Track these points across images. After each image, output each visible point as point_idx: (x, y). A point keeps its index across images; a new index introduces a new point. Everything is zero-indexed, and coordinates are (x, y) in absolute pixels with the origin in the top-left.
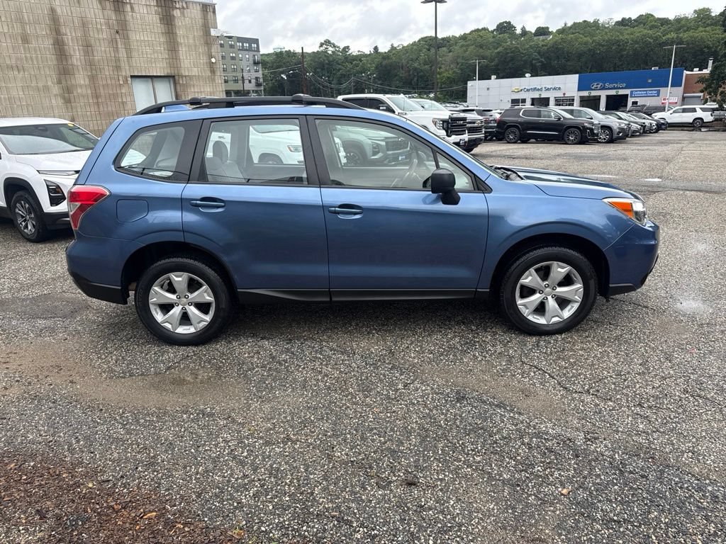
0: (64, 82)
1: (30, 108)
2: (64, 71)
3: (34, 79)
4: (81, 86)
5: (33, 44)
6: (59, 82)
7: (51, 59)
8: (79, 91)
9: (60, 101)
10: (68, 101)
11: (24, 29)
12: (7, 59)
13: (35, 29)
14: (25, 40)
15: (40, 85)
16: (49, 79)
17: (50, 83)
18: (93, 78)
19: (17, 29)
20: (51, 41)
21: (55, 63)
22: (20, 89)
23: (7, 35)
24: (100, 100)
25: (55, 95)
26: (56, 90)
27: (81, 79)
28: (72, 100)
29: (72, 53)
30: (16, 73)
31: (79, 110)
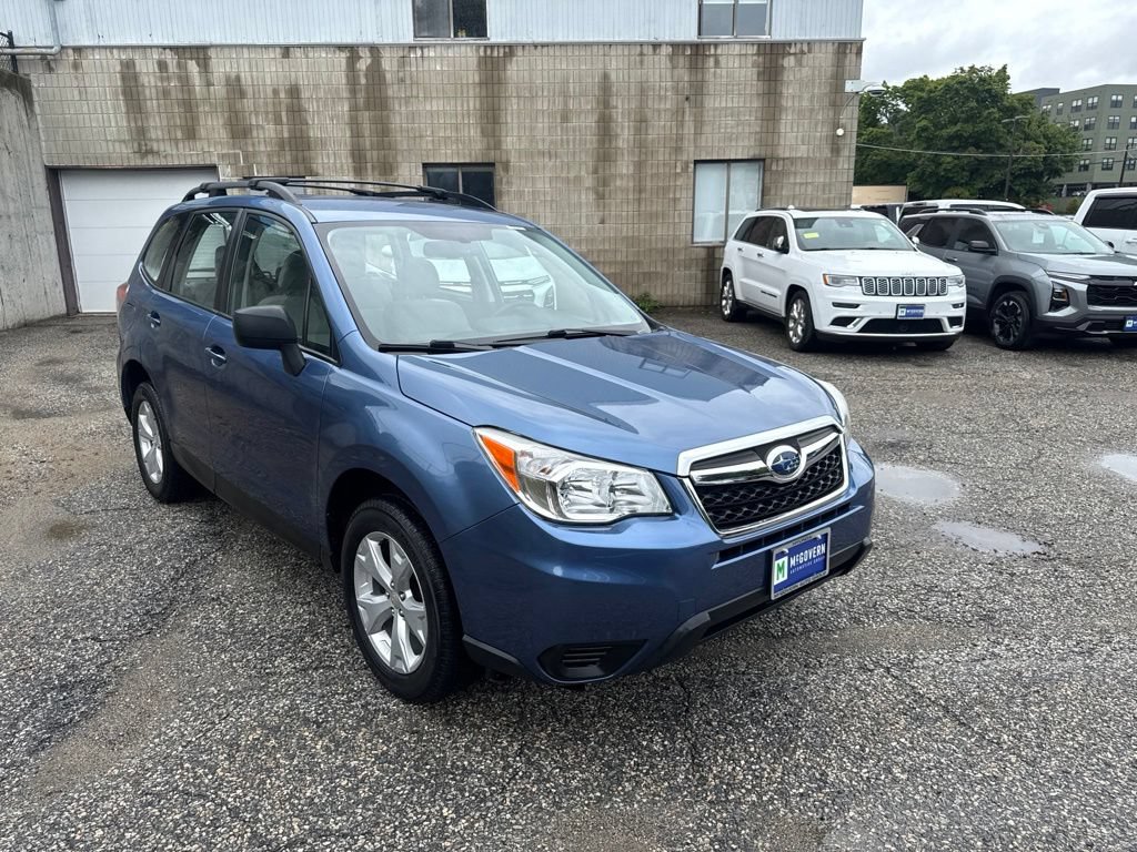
0: (600, 171)
1: (554, 205)
2: (605, 155)
3: (565, 168)
4: (621, 176)
5: (574, 123)
6: (595, 171)
7: (591, 140)
8: (618, 183)
9: (592, 196)
10: (600, 197)
11: (566, 104)
12: (540, 143)
13: (580, 103)
14: (565, 118)
15: (572, 175)
16: (583, 167)
17: (583, 173)
18: (639, 165)
19: (559, 106)
20: (596, 117)
21: (595, 145)
22: (547, 180)
23: (546, 113)
24: (643, 196)
25: (587, 189)
26: (589, 181)
27: (624, 167)
28: (607, 196)
29: (619, 131)
30: (547, 160)
31: (613, 209)
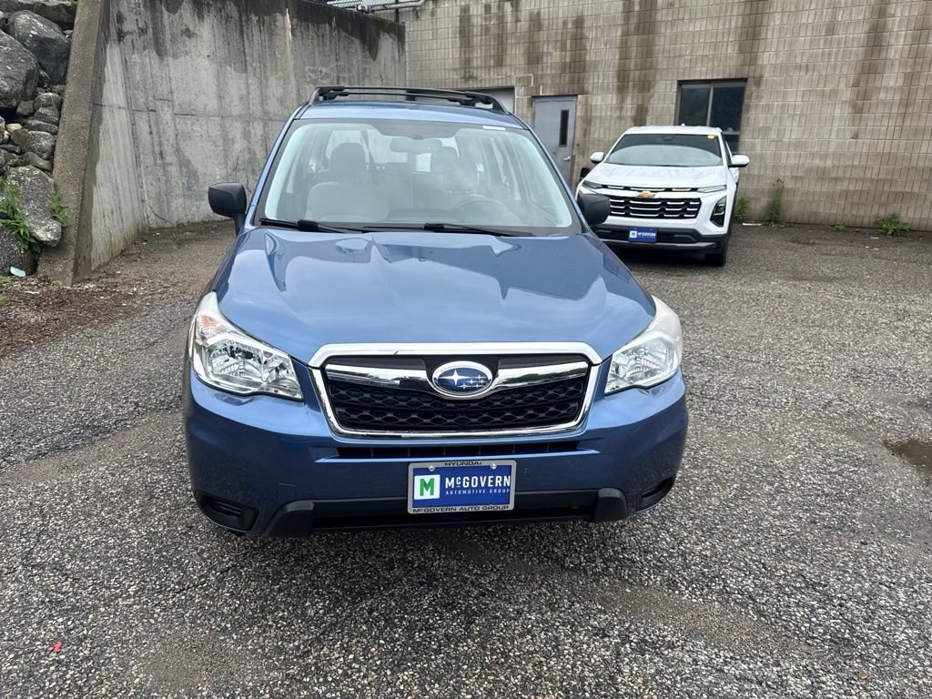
0: (862, 84)
1: (803, 120)
2: (871, 66)
3: (822, 81)
4: (887, 90)
5: (841, 35)
6: (856, 84)
7: (857, 52)
8: (882, 96)
9: (847, 110)
10: (857, 110)
11: (834, 15)
12: (799, 56)
13: (851, 14)
14: (831, 30)
15: (828, 89)
16: (843, 80)
17: (842, 86)
18: (911, 78)
19: (826, 17)
20: (867, 28)
21: (861, 57)
22: (800, 94)
23: (810, 28)
24: (910, 110)
25: (845, 102)
26: (847, 94)
27: (892, 79)
28: (866, 109)
29: (892, 41)
30: (803, 74)
31: (870, 123)
